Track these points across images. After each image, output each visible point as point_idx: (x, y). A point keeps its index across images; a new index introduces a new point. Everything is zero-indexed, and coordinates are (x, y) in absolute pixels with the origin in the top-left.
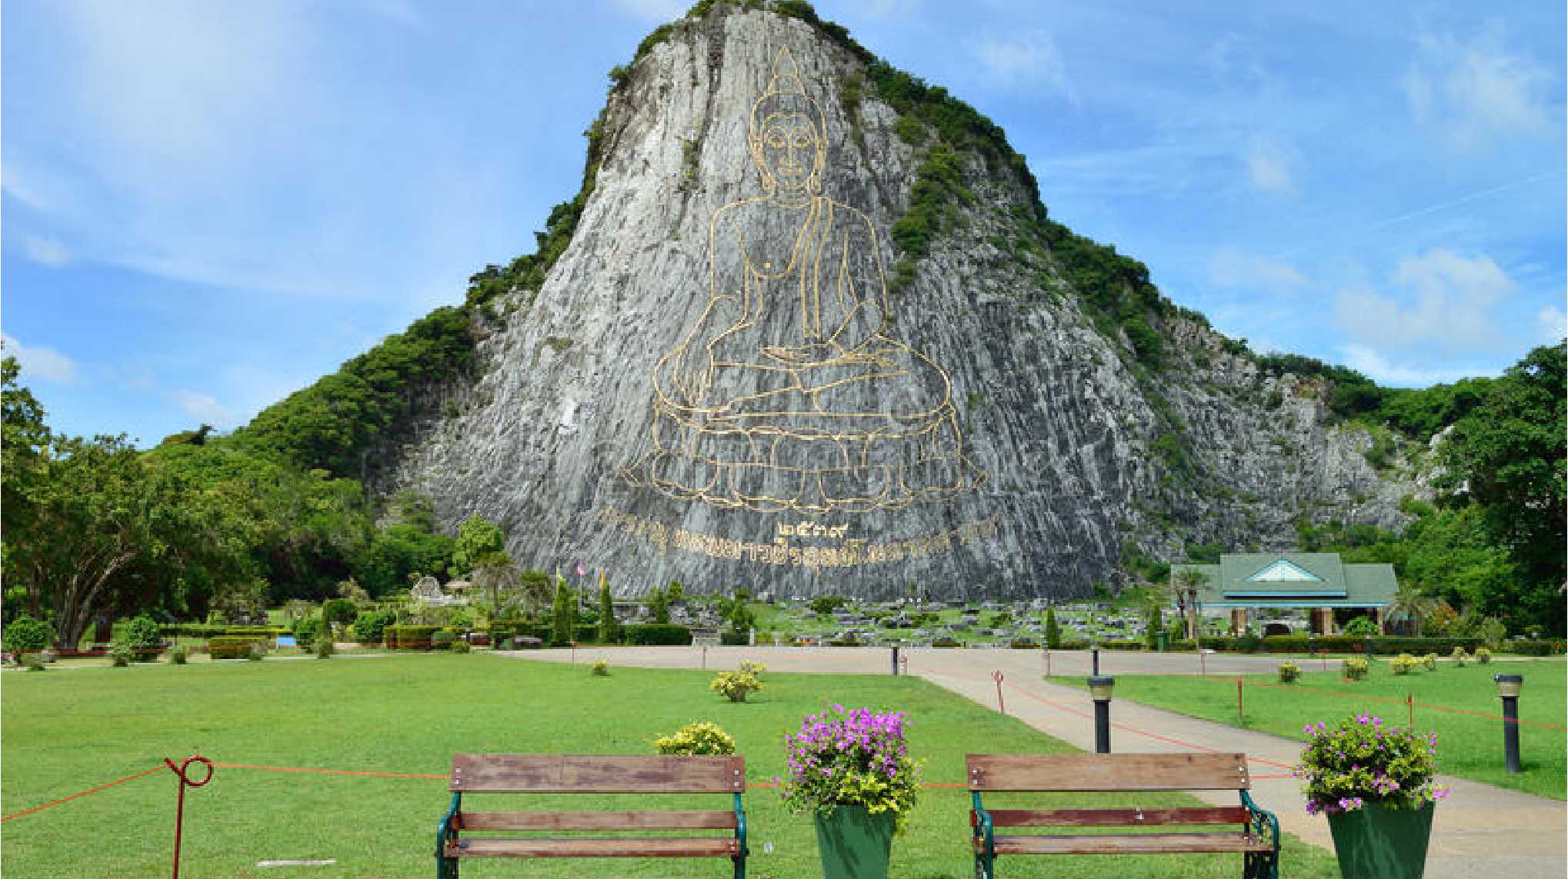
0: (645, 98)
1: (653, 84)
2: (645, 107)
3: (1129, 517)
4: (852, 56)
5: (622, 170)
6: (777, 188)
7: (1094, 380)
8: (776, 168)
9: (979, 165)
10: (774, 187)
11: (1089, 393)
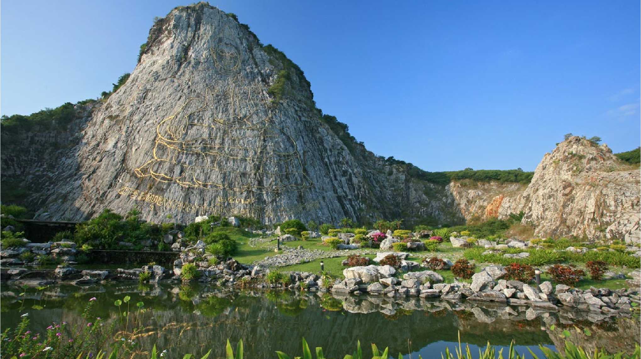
0: (166, 29)
1: (171, 23)
2: (166, 32)
3: (361, 206)
4: (251, 36)
5: (152, 54)
6: (221, 68)
7: (342, 155)
8: (221, 61)
9: (296, 79)
10: (220, 67)
11: (341, 159)
